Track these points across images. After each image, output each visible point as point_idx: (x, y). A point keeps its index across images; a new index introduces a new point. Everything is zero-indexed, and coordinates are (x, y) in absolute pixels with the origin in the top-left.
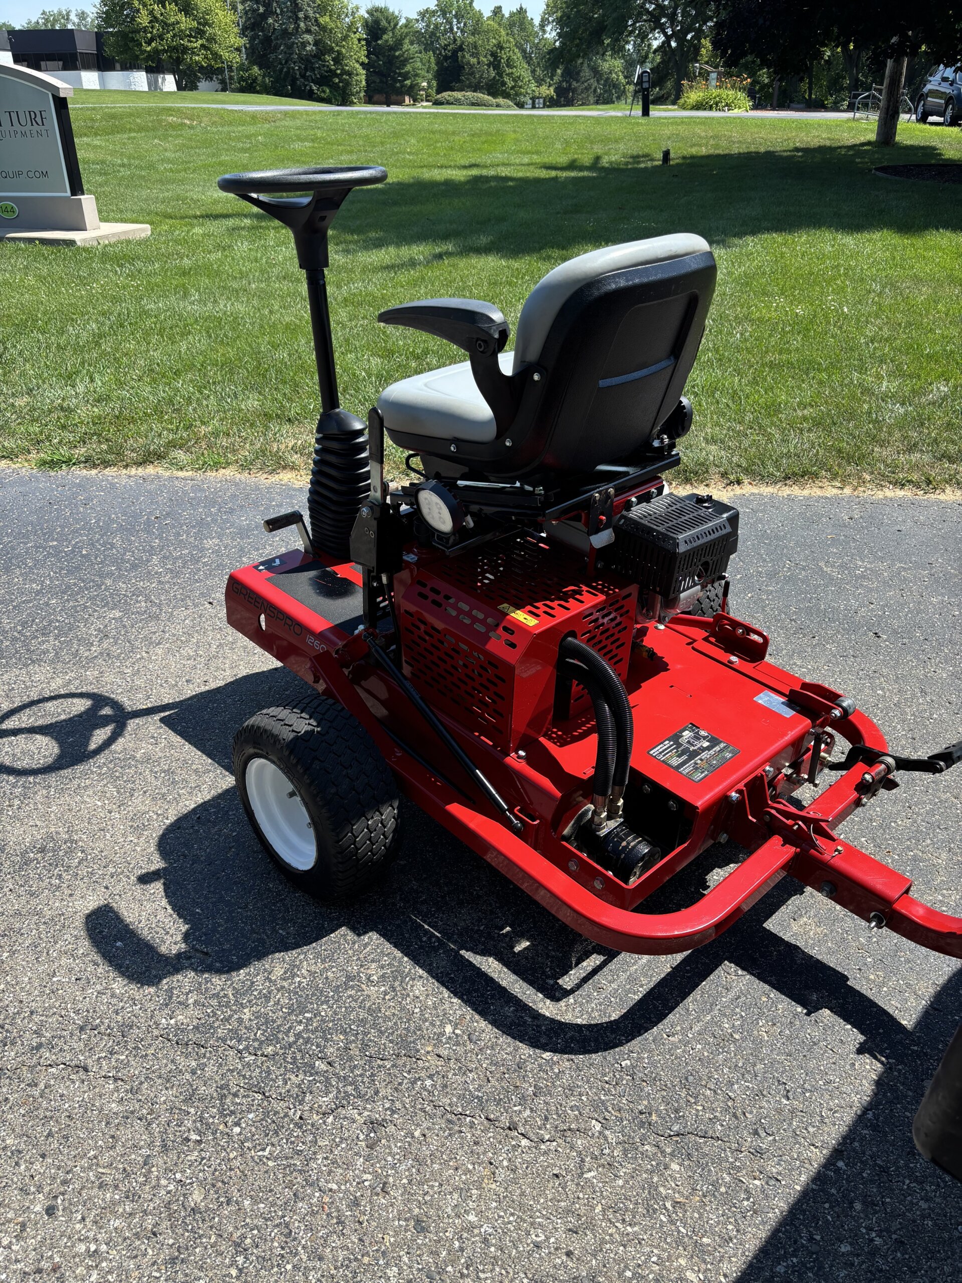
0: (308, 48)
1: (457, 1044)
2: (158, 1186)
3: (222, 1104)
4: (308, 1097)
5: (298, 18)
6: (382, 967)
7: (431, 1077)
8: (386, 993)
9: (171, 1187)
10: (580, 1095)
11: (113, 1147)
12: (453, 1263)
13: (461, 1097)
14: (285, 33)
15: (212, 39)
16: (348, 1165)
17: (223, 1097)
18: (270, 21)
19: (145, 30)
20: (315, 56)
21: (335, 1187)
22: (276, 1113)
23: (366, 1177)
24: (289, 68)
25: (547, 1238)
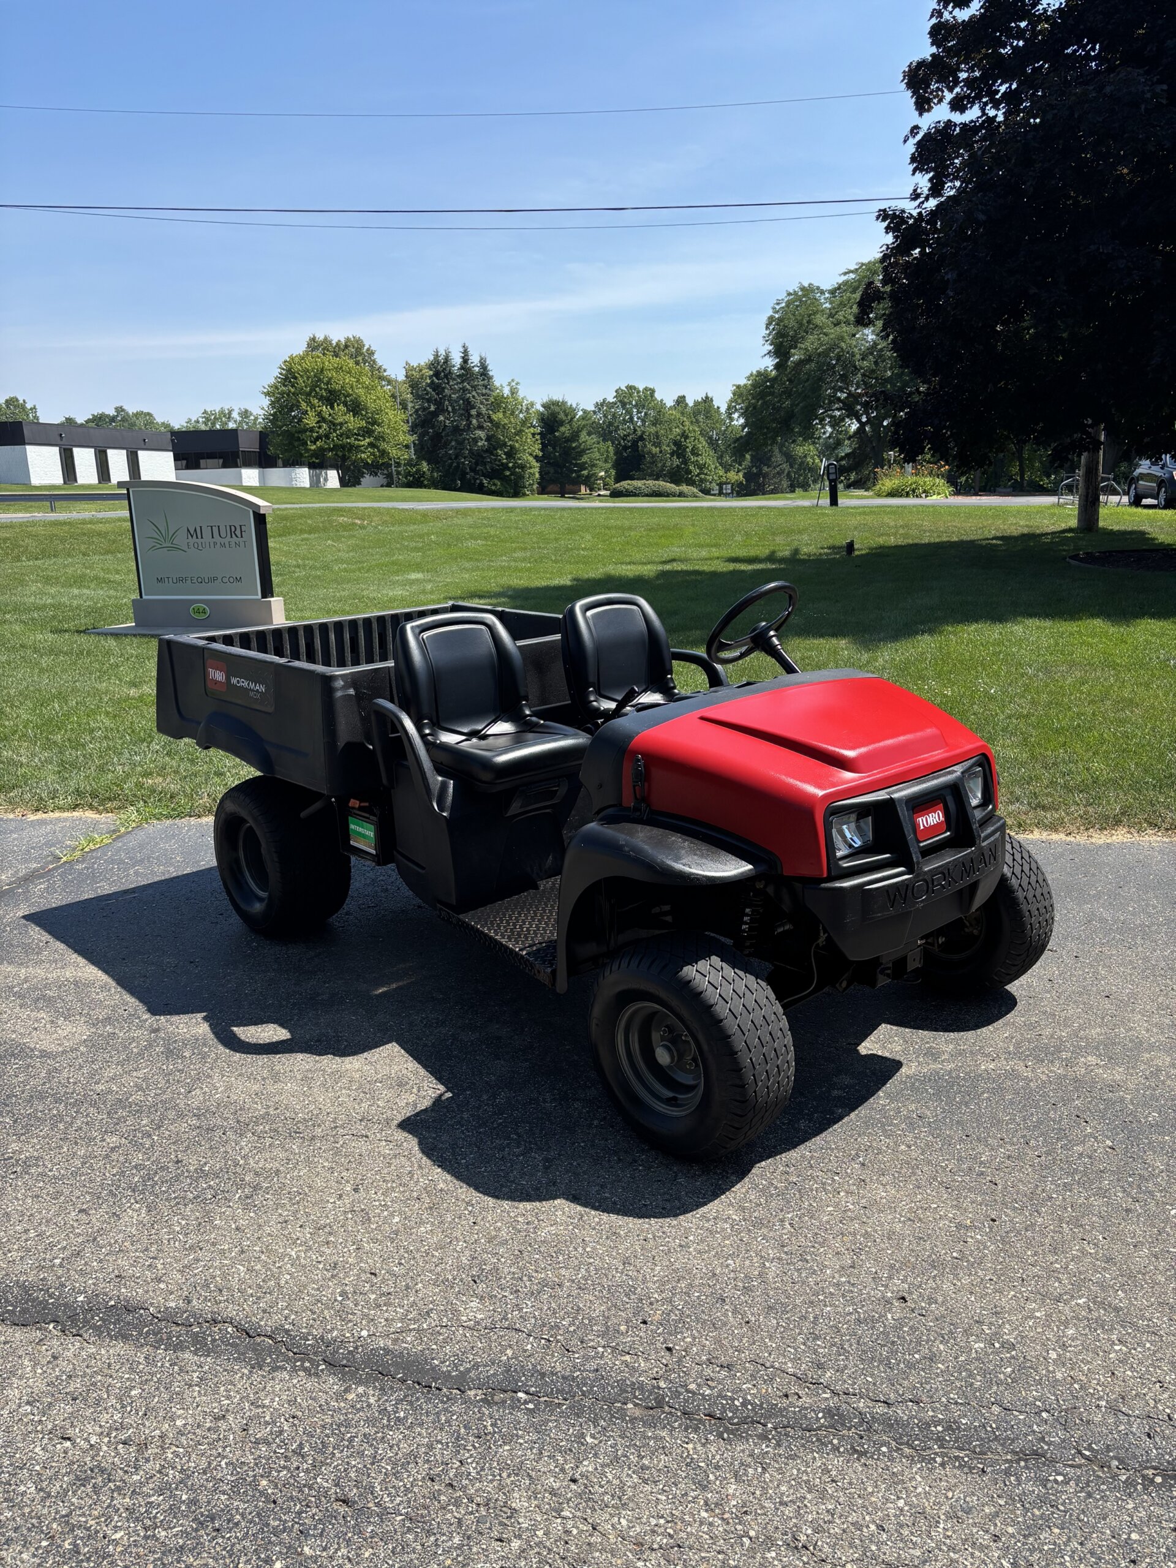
0: (480, 444)
5: (470, 416)
14: (456, 430)
15: (381, 438)
18: (441, 418)
19: (312, 430)
20: (487, 451)
24: (458, 464)
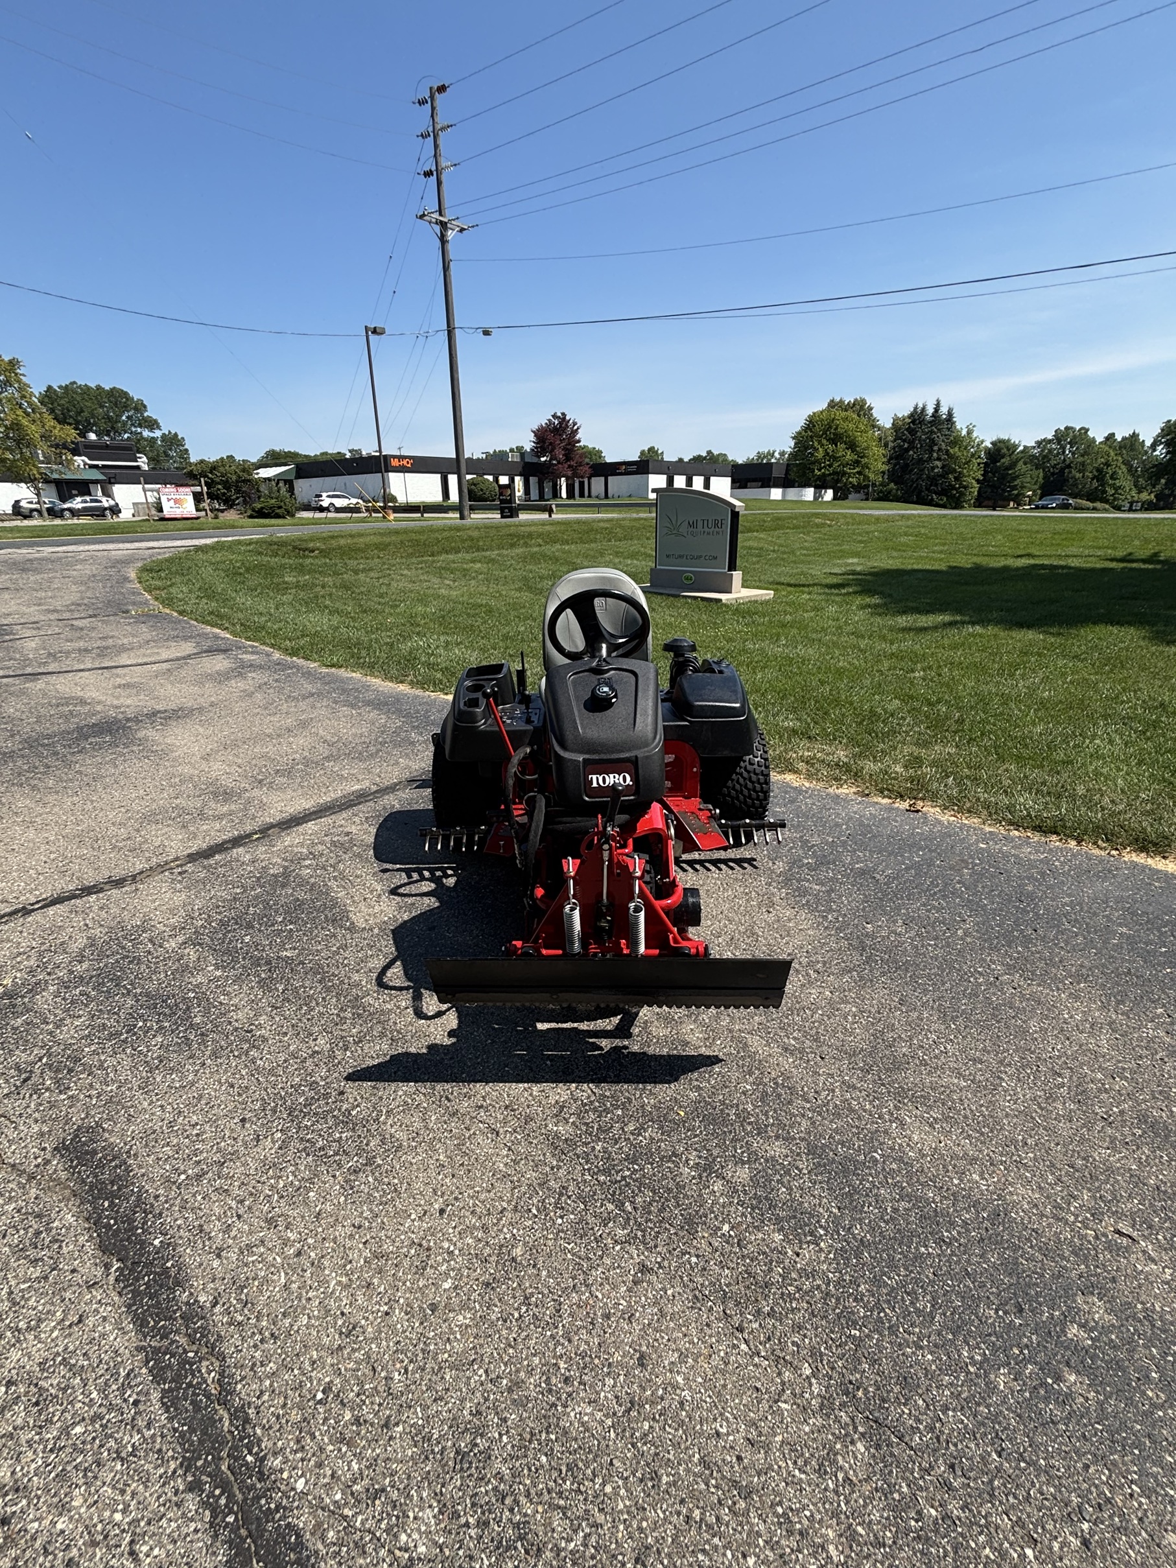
0: (936, 471)
1: (728, 1243)
2: (501, 1231)
3: (559, 1199)
4: (611, 1225)
5: (933, 451)
6: (700, 1157)
7: (697, 1256)
8: (694, 1178)
9: (508, 1236)
10: (805, 1336)
11: (489, 1191)
12: (653, 1403)
13: (712, 1284)
14: (920, 461)
15: (866, 467)
16: (615, 1287)
17: (561, 1194)
19: (820, 462)
20: (940, 476)
21: (600, 1296)
22: (587, 1223)
23: (622, 1302)
24: (917, 485)
25: (728, 1434)
